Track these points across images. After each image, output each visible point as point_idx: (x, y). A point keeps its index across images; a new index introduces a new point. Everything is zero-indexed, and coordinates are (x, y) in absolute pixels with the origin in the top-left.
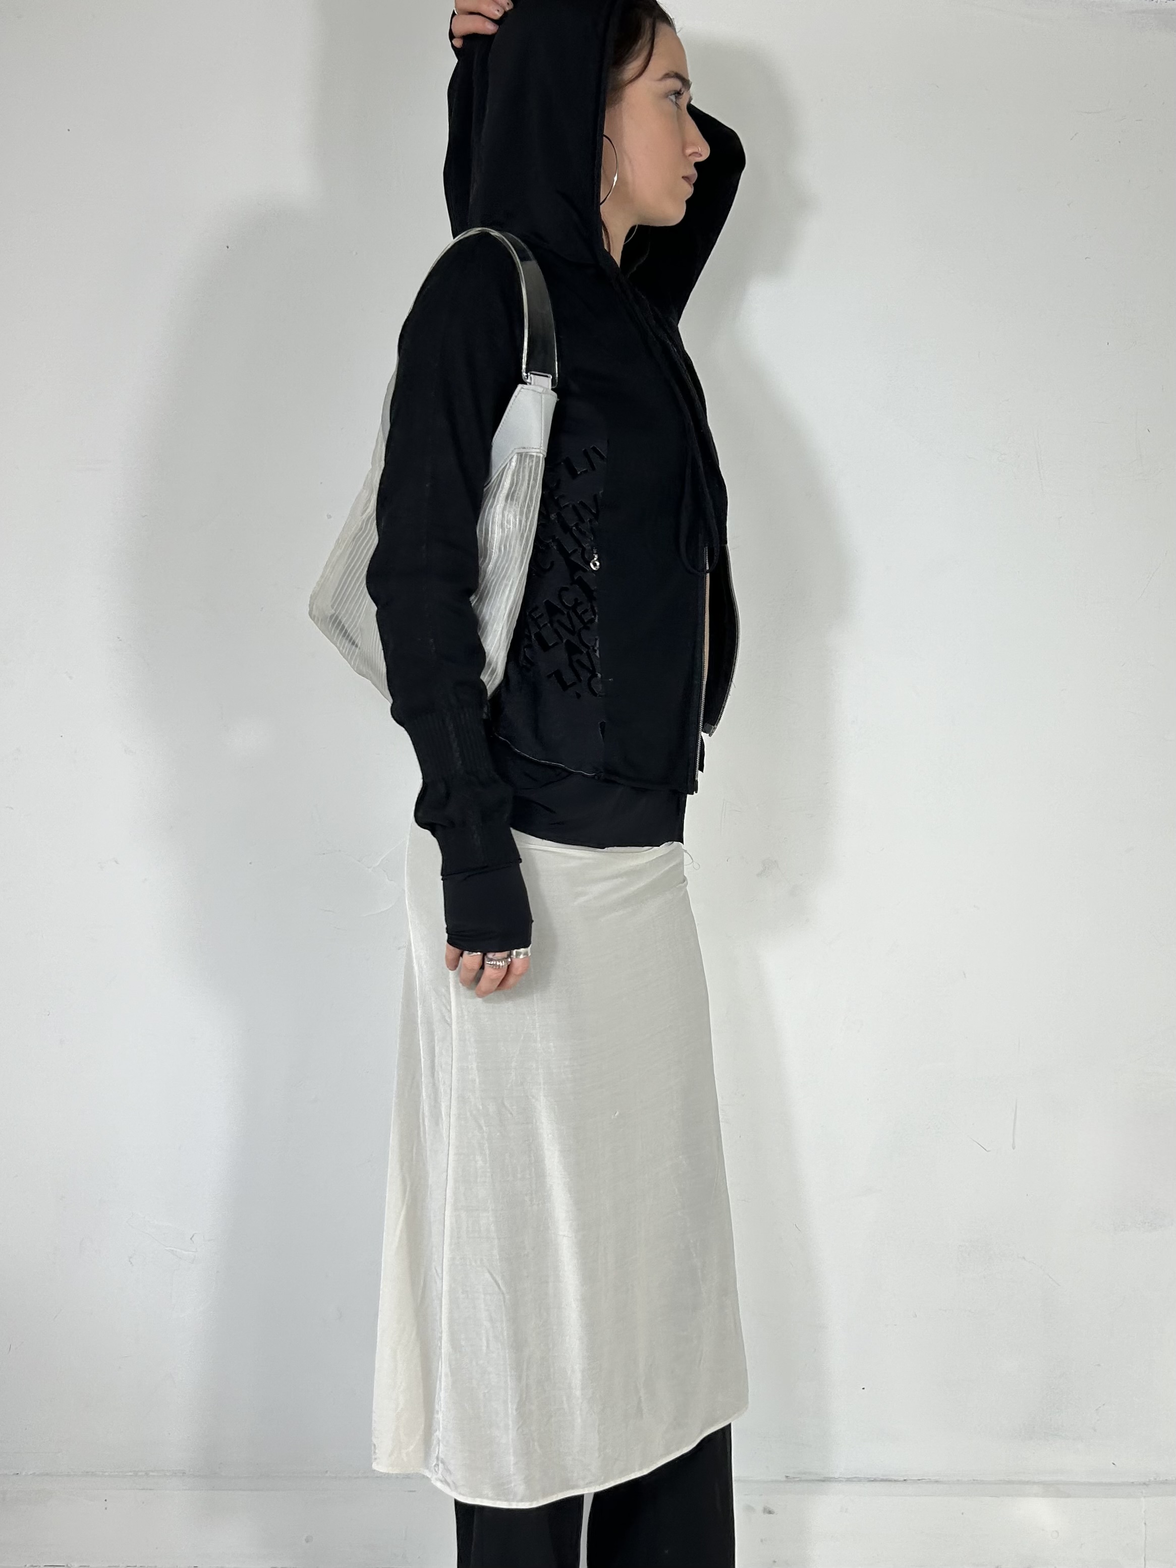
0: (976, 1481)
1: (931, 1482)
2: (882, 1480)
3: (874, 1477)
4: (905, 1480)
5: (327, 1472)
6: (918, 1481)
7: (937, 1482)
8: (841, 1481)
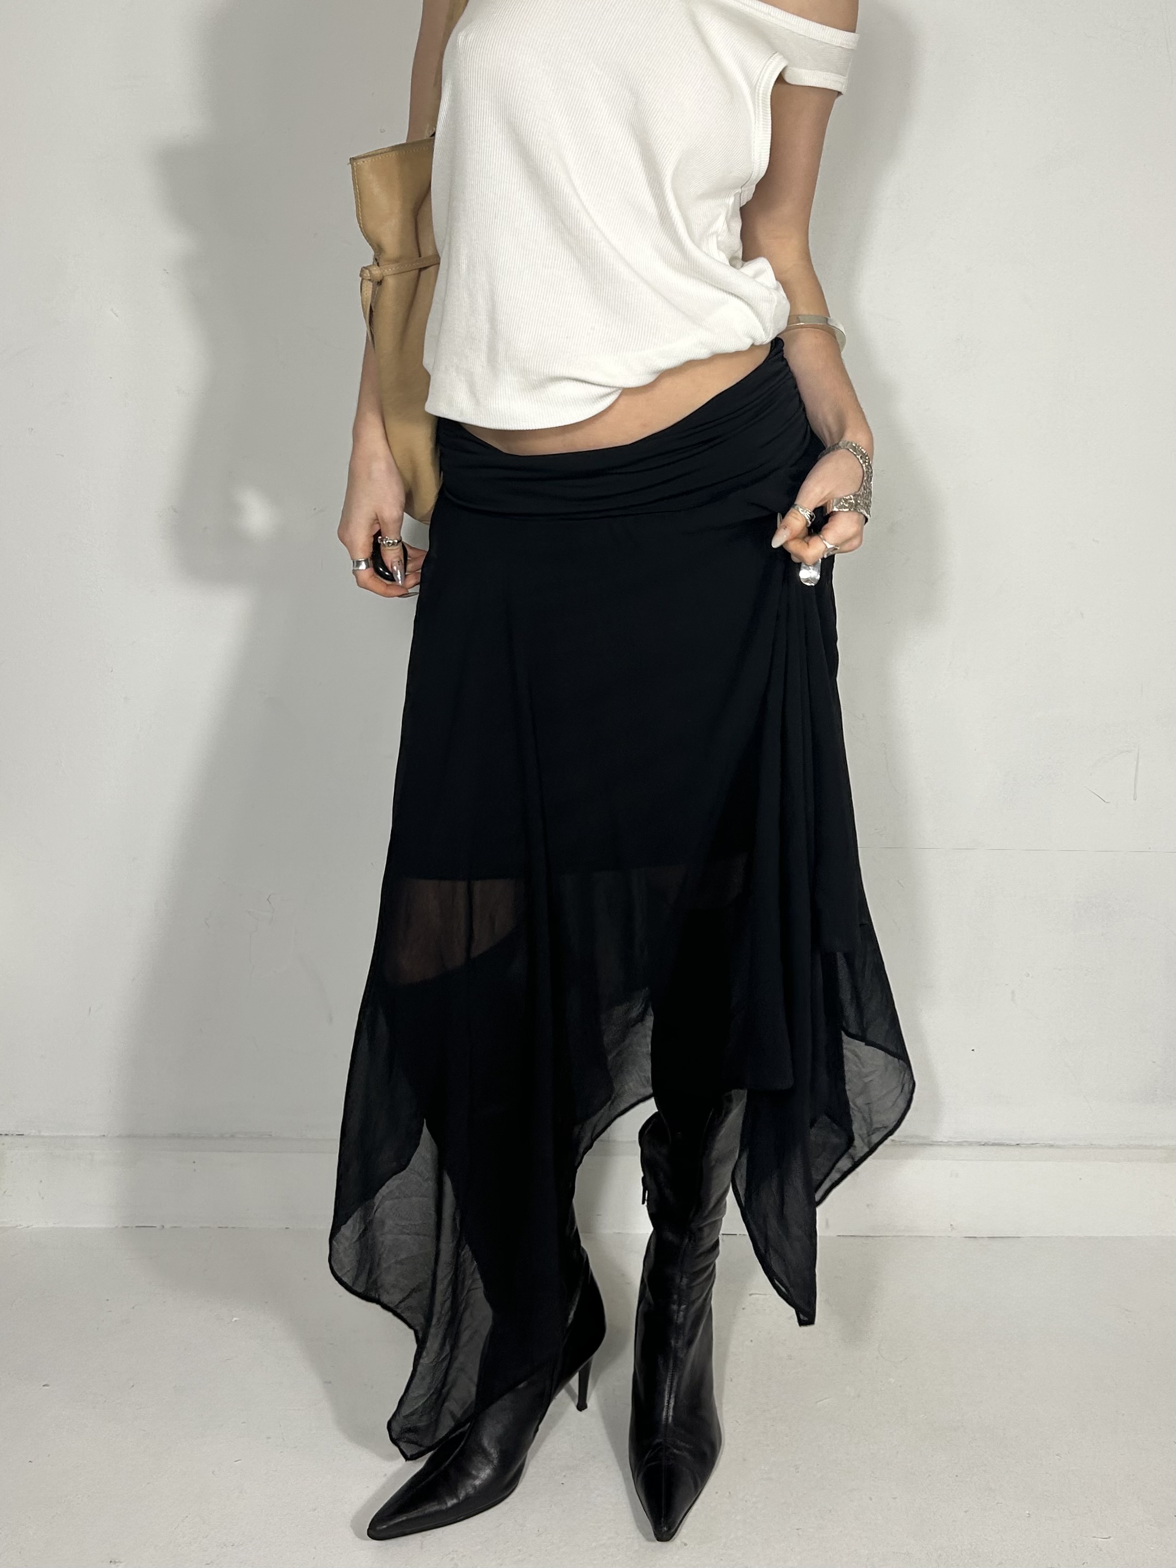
0: (1093, 1146)
1: (1046, 1146)
2: (994, 1145)
3: (986, 1141)
6: (1035, 1145)
7: (1052, 1146)
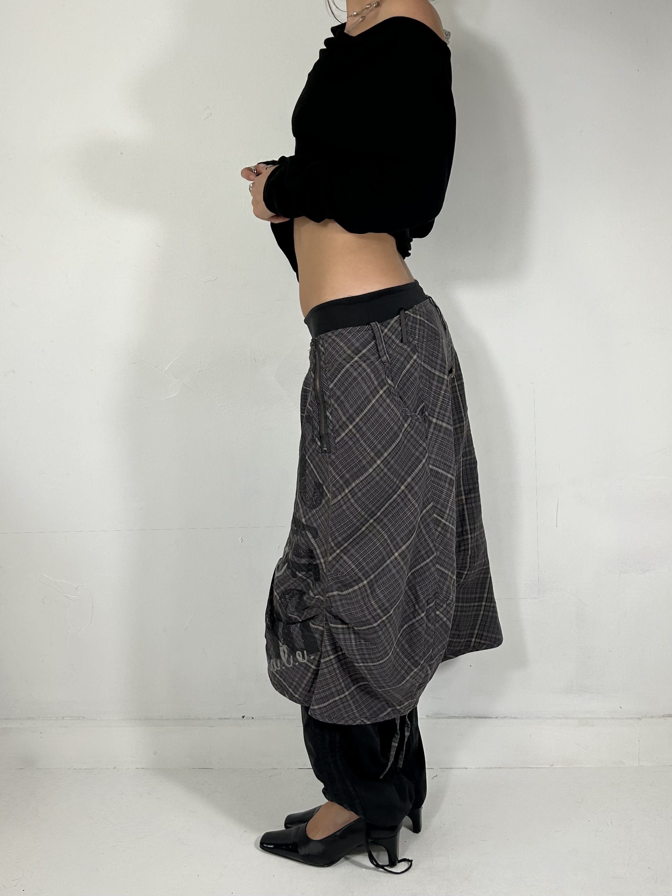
2: (483, 718)
3: (479, 716)
4: (496, 717)
5: (163, 717)
7: (515, 718)
8: (459, 718)
